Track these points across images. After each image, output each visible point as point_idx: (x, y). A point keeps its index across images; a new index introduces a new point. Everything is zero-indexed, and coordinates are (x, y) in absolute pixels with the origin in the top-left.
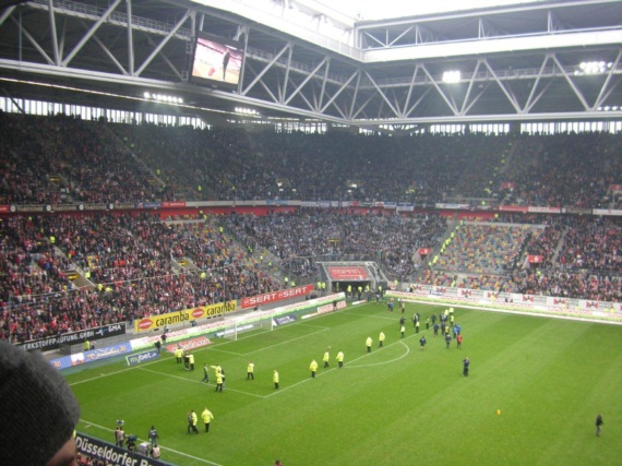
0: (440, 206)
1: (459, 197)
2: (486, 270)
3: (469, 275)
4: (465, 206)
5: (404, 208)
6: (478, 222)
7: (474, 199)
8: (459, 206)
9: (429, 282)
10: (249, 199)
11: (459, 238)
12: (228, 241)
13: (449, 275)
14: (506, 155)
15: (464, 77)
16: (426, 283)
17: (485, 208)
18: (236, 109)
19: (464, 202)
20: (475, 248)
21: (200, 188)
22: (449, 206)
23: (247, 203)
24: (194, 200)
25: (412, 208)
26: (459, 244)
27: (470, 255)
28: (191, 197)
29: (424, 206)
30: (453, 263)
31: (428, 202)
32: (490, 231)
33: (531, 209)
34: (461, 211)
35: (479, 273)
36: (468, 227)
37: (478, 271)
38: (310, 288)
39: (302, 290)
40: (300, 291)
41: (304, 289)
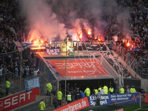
38: (36, 91)
39: (27, 96)
40: (24, 98)
41: (29, 93)
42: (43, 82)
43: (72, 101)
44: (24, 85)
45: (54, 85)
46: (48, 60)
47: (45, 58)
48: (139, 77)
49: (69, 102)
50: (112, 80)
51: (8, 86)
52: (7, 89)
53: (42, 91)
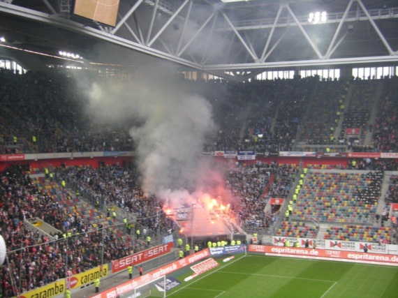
0: (284, 154)
1: (302, 144)
2: (350, 219)
3: (332, 226)
4: (311, 153)
5: (246, 157)
6: (324, 170)
7: (319, 146)
8: (304, 154)
9: (290, 233)
10: (86, 150)
11: (309, 187)
12: (74, 197)
13: (309, 225)
14: (343, 99)
15: (330, 17)
16: (287, 235)
17: (333, 155)
18: (61, 53)
19: (308, 149)
20: (330, 196)
21: (34, 139)
22: (294, 154)
23: (86, 154)
24: (31, 153)
25: (253, 157)
26: (310, 193)
27: (326, 204)
28: (27, 149)
29: (267, 154)
30: (310, 213)
31: (270, 150)
32: (340, 179)
33: (384, 155)
34: (306, 159)
35: (343, 224)
36: (316, 174)
37: (340, 221)
38: (170, 245)
39: (164, 248)
40: (162, 250)
41: (165, 246)
42: (175, 238)
43: (199, 251)
44: (162, 240)
45: (184, 240)
46: (180, 222)
47: (177, 220)
48: (245, 233)
49: (196, 252)
50: (226, 236)
51: (149, 240)
52: (149, 243)
53: (175, 245)
